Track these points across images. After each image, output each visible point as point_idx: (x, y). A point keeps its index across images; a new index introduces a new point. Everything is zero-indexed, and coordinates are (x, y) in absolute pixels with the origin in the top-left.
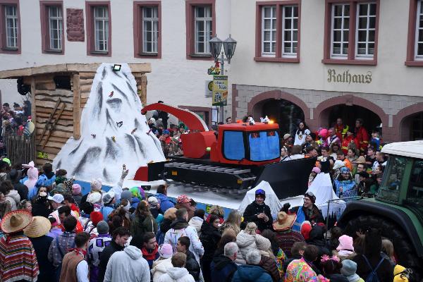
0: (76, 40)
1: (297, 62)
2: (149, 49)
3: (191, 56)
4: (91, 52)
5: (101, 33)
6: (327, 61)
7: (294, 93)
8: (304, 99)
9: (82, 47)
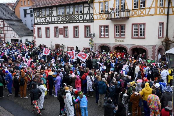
0: (61, 34)
1: (108, 38)
2: (76, 36)
3: (86, 37)
4: (64, 37)
5: (66, 33)
6: (115, 37)
7: (108, 44)
8: (110, 45)
9: (62, 36)
